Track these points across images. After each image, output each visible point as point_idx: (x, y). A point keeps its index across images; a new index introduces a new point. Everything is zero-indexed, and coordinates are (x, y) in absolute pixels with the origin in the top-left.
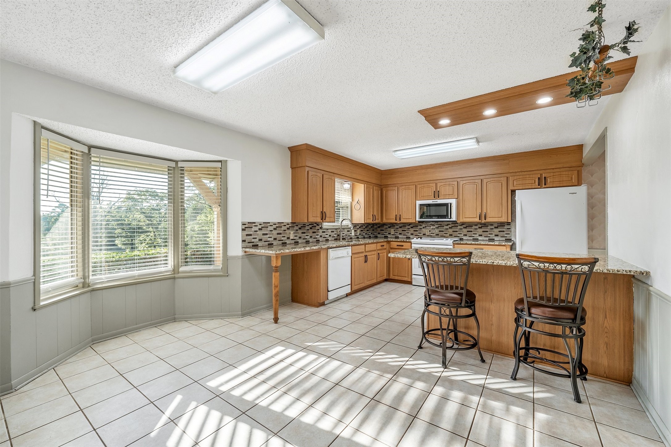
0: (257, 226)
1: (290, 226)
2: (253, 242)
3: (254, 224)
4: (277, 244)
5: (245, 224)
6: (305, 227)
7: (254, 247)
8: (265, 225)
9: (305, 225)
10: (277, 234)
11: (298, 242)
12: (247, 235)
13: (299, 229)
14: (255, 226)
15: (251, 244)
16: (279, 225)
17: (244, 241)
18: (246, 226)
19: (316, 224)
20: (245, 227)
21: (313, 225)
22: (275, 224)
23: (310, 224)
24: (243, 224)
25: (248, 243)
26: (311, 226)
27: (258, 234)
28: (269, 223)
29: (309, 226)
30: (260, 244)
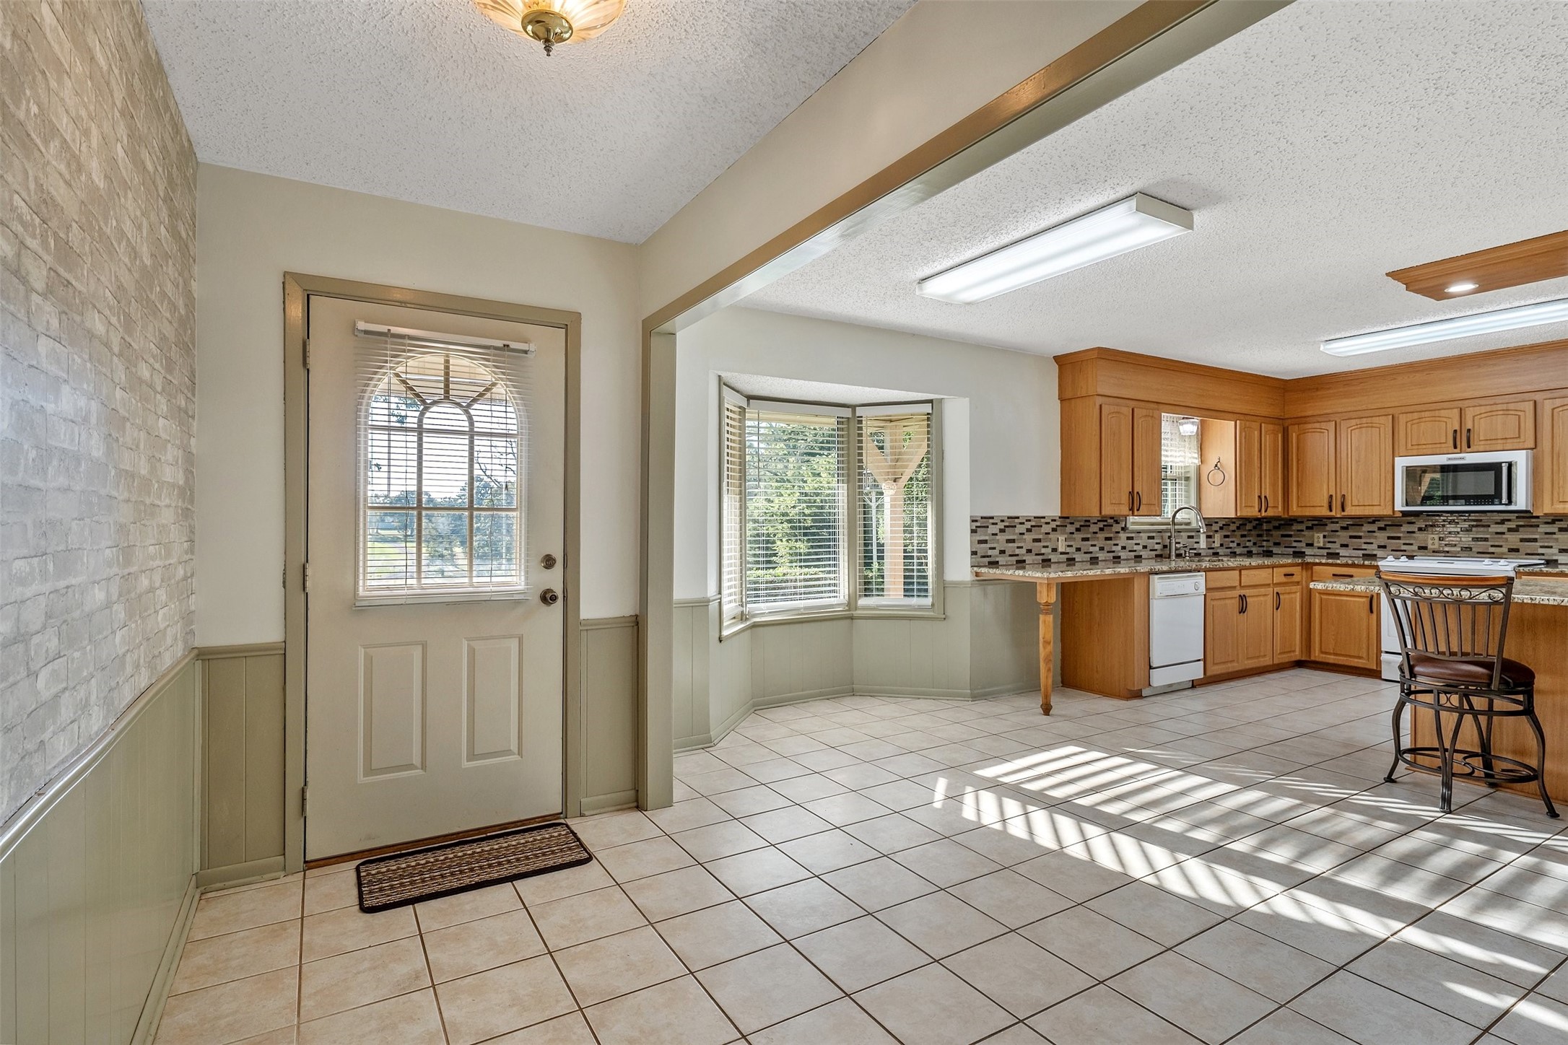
0: (996, 524)
1: (1058, 523)
2: (990, 556)
3: (991, 521)
4: (1033, 561)
5: (976, 521)
6: (1089, 526)
7: (990, 566)
8: (1010, 523)
9: (1089, 521)
10: (1033, 542)
11: (1074, 559)
12: (980, 542)
13: (1076, 531)
14: (993, 524)
15: (987, 560)
16: (1037, 523)
17: (974, 553)
18: (978, 524)
19: (1112, 521)
20: (976, 527)
21: (1106, 521)
22: (1030, 521)
23: (1099, 521)
24: (973, 521)
25: (982, 557)
26: (1101, 525)
27: (998, 540)
28: (1018, 518)
29: (1097, 525)
30: (1002, 560)
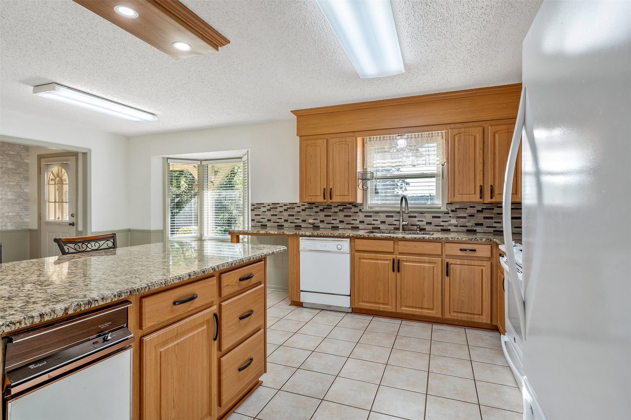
0: (265, 207)
1: (307, 207)
2: (262, 222)
3: (262, 205)
4: (289, 226)
5: (254, 205)
6: (331, 208)
7: (262, 227)
8: (274, 206)
9: (331, 206)
10: (289, 216)
11: (319, 226)
12: (256, 215)
13: (320, 211)
14: (263, 207)
15: (260, 224)
16: (291, 207)
17: (253, 220)
18: (255, 207)
19: (351, 205)
20: (254, 208)
21: (346, 206)
22: (286, 205)
23: (338, 205)
24: (252, 205)
25: (257, 222)
26: (341, 208)
27: (267, 214)
28: (279, 204)
29: (338, 208)
30: (269, 224)
